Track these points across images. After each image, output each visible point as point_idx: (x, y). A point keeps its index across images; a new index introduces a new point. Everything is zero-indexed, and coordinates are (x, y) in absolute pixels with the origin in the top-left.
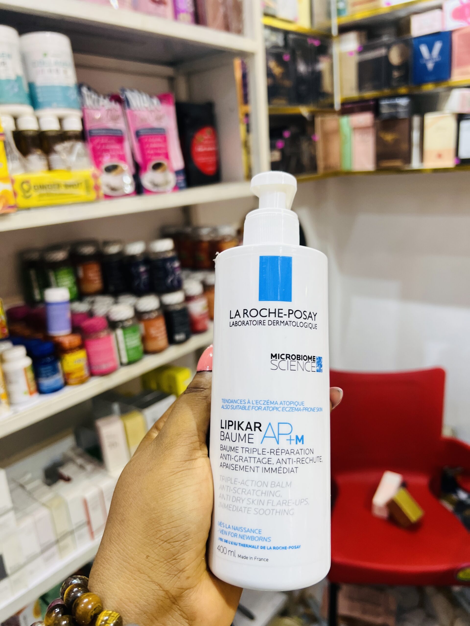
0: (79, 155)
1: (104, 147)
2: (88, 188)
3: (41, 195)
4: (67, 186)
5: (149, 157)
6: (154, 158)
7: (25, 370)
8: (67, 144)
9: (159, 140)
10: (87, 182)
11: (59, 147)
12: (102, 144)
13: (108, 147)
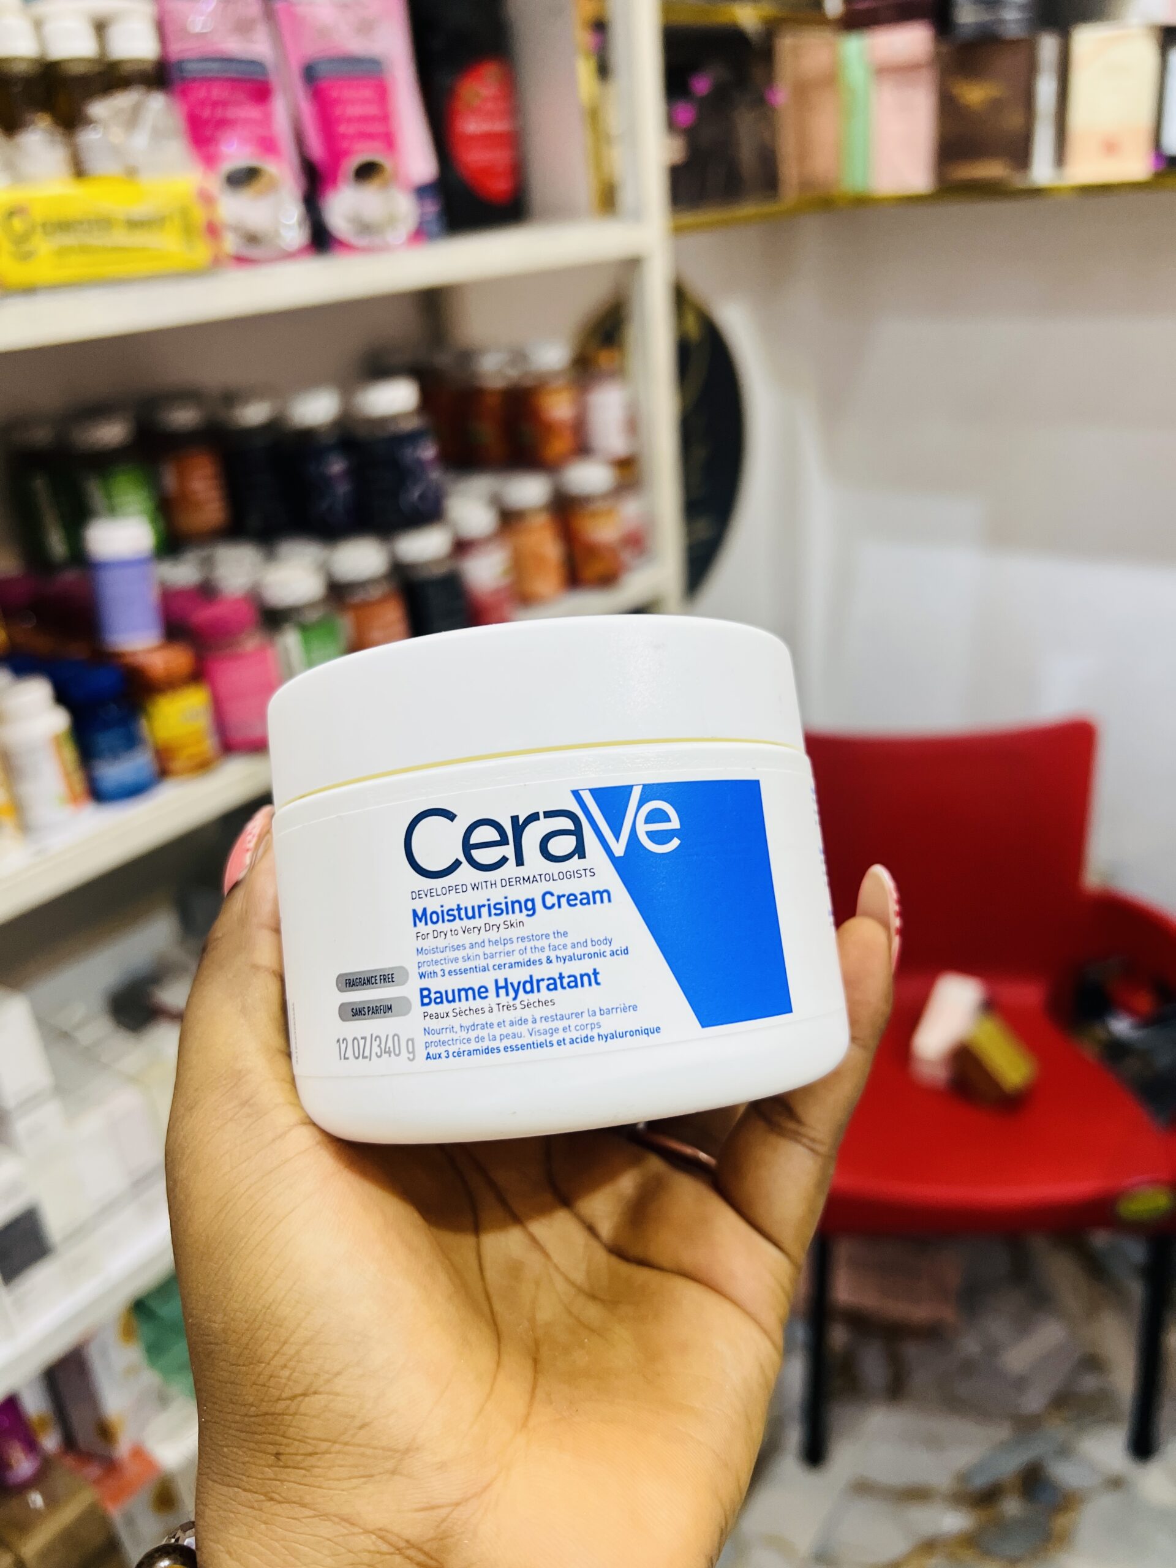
0: (157, 135)
1: (219, 113)
2: (188, 230)
3: (62, 252)
4: (135, 224)
5: (345, 144)
6: (359, 146)
7: (57, 739)
8: (123, 100)
9: (367, 93)
10: (184, 213)
11: (99, 109)
12: (215, 104)
13: (233, 113)
